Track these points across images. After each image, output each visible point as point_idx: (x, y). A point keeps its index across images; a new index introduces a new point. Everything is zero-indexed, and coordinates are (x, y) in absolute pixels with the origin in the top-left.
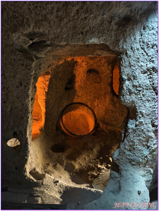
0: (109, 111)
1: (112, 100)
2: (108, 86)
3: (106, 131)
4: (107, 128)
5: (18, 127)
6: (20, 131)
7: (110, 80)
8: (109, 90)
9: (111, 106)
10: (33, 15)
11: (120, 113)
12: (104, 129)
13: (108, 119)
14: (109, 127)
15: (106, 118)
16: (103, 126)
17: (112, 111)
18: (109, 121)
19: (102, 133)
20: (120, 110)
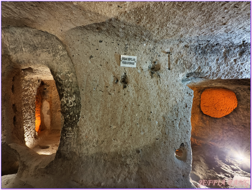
0: (199, 127)
1: (202, 119)
2: (197, 108)
3: (198, 145)
4: (199, 142)
5: (184, 139)
6: (186, 142)
7: (199, 103)
8: (199, 111)
9: (201, 123)
10: (199, 63)
11: (211, 128)
12: (196, 143)
13: (198, 134)
14: (200, 141)
15: (196, 133)
16: (194, 140)
17: (202, 127)
18: (200, 136)
19: (196, 146)
20: (210, 126)
